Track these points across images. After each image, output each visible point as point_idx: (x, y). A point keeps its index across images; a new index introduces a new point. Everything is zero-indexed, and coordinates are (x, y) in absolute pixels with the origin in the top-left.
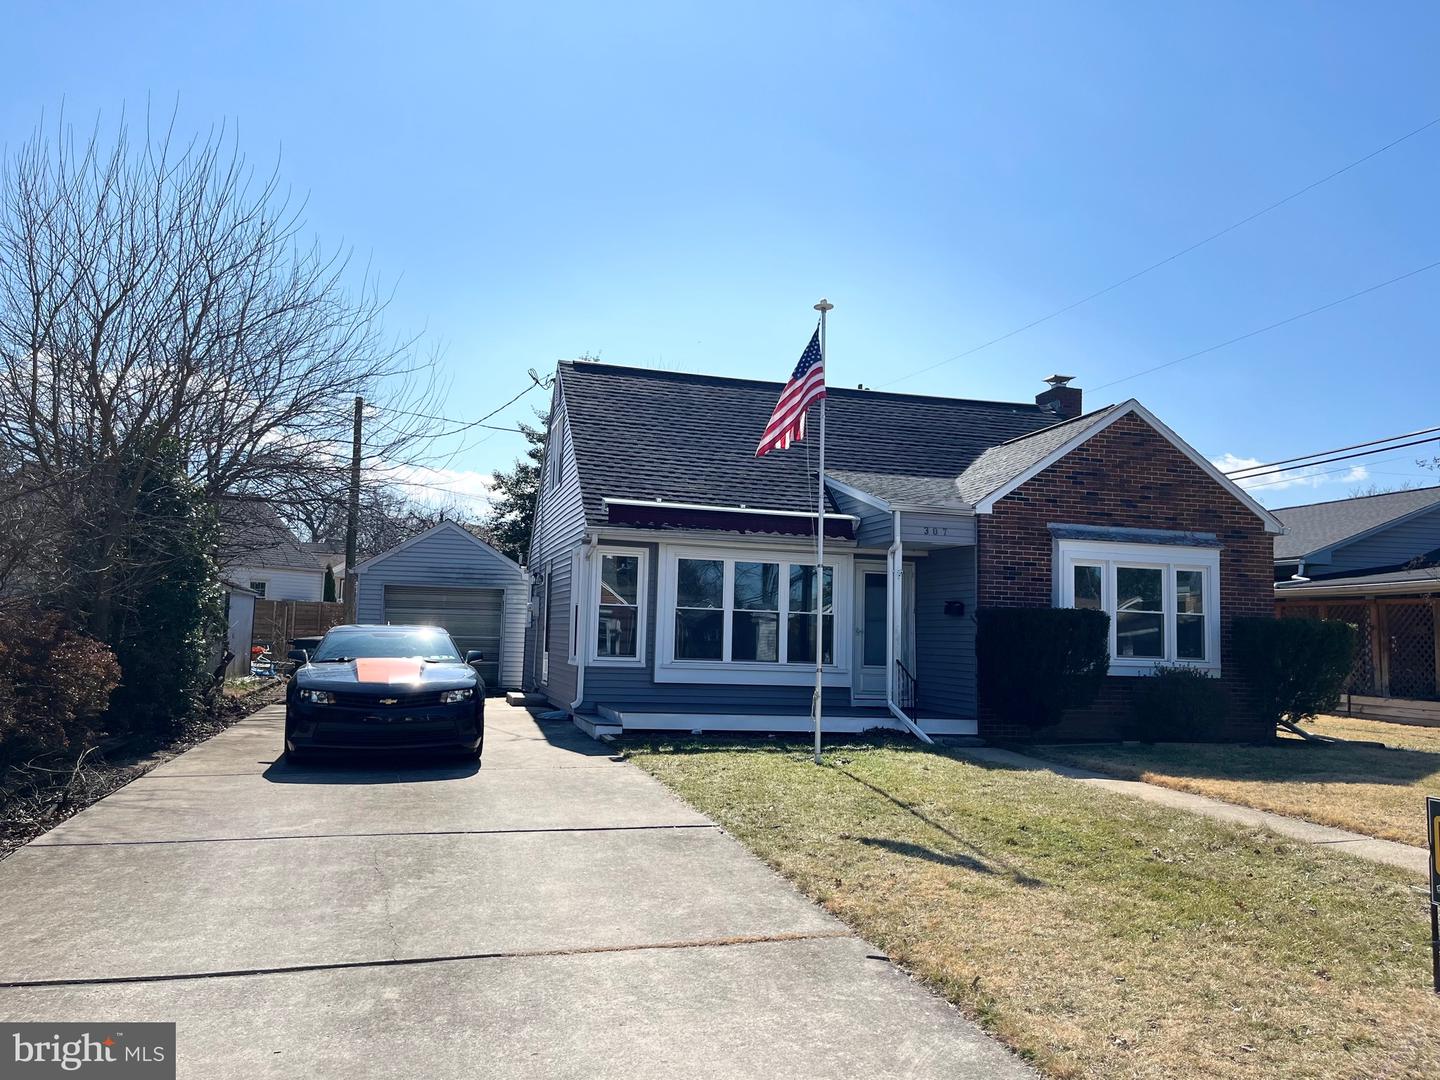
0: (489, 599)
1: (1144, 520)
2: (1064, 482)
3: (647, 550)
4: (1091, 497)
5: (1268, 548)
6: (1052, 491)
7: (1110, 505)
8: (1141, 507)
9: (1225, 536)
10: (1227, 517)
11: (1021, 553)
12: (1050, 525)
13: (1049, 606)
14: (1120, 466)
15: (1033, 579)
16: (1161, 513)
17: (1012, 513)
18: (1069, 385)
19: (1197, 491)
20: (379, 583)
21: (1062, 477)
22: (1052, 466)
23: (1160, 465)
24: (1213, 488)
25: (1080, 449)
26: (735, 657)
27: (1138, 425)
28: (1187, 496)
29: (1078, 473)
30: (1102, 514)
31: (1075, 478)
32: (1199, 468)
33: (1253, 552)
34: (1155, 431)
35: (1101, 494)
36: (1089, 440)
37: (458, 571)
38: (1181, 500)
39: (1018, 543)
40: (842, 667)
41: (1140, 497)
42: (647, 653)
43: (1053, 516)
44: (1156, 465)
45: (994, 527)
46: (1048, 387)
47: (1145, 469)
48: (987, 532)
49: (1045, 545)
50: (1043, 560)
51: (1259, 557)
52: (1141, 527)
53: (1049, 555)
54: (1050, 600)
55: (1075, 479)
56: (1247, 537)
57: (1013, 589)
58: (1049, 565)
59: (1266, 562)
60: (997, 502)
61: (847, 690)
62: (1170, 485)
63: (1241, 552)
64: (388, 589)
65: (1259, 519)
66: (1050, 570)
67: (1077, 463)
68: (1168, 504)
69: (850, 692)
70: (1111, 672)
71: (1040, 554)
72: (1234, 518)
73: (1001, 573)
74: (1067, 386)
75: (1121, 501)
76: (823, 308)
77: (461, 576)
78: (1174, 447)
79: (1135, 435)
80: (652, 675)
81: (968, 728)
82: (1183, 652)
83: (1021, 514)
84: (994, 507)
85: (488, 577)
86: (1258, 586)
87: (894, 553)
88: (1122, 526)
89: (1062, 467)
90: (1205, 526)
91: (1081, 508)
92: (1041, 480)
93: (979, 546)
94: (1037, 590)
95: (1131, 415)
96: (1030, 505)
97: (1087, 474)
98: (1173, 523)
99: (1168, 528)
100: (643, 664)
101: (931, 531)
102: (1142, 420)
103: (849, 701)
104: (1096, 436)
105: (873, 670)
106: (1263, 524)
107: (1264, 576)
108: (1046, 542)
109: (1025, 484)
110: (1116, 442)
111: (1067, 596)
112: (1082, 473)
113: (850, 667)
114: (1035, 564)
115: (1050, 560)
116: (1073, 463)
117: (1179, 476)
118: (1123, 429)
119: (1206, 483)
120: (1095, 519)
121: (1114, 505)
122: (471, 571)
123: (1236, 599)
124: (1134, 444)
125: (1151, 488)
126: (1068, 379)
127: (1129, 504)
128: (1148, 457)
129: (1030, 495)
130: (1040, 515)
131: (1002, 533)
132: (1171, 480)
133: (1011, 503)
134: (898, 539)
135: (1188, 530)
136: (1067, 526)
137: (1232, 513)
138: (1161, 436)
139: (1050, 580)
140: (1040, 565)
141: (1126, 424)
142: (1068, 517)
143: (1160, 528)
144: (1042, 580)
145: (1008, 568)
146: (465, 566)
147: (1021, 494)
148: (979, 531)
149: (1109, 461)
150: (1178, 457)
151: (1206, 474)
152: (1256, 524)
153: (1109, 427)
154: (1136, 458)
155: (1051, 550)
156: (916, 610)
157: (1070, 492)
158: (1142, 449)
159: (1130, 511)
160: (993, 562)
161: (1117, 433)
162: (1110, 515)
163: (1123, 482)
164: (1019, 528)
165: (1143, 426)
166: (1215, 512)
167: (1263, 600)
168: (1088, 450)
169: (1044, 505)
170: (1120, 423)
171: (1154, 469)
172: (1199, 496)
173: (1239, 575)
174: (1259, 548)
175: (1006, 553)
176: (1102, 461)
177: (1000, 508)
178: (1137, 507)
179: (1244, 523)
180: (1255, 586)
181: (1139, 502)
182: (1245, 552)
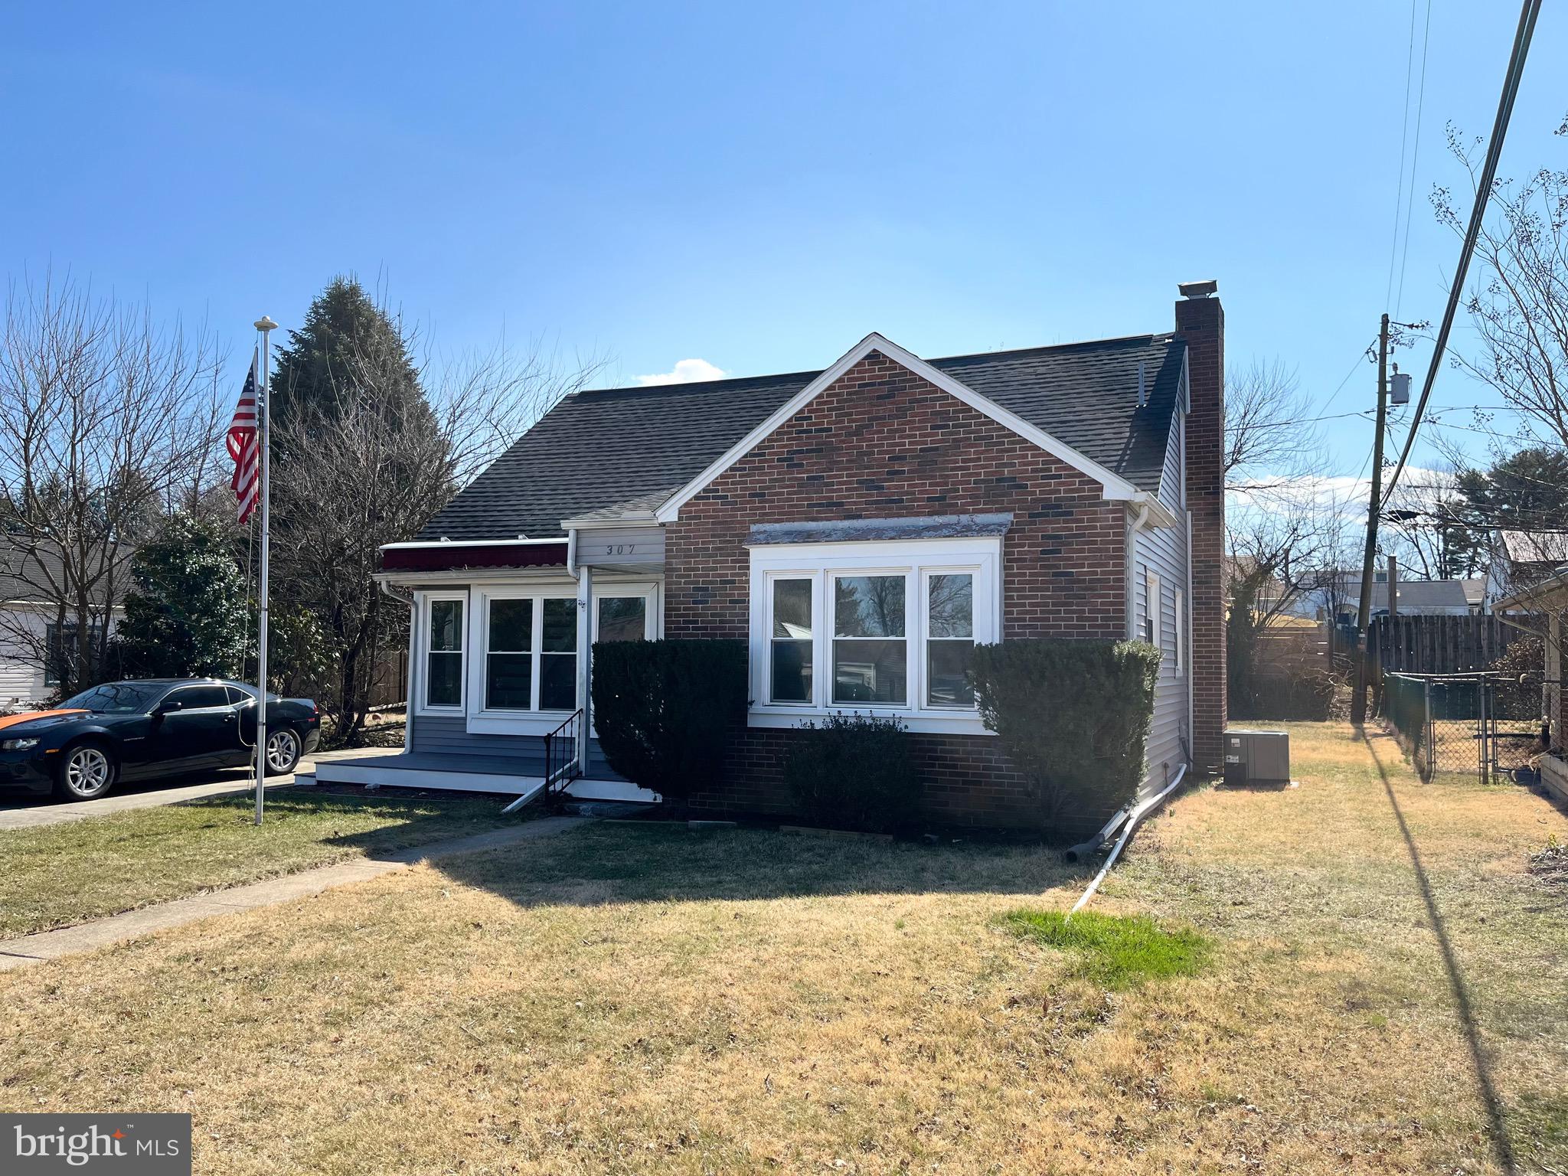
1: (892, 506)
2: (775, 467)
3: (465, 593)
4: (814, 483)
5: (1112, 527)
6: (759, 482)
7: (841, 490)
8: (889, 488)
10: (1033, 486)
11: (715, 569)
12: (753, 528)
14: (858, 432)
15: (731, 602)
16: (921, 492)
17: (704, 517)
19: (982, 452)
21: (771, 460)
23: (920, 421)
24: (1013, 443)
25: (797, 418)
26: (544, 704)
27: (887, 369)
28: (964, 461)
29: (796, 452)
30: (829, 505)
31: (792, 459)
33: (1082, 535)
34: (912, 373)
35: (829, 477)
38: (952, 469)
39: (710, 556)
41: (888, 473)
43: (759, 515)
44: (914, 422)
45: (682, 538)
47: (896, 431)
51: (1095, 542)
52: (887, 516)
54: (749, 628)
55: (791, 461)
56: (1071, 513)
59: (1107, 550)
60: (684, 505)
62: (937, 449)
63: (1059, 537)
65: (1092, 482)
67: (793, 439)
68: (933, 477)
71: (734, 568)
72: (1050, 485)
73: (691, 595)
75: (858, 482)
78: (944, 391)
79: (880, 384)
80: (466, 725)
82: (935, 689)
83: (716, 517)
84: (680, 512)
86: (1092, 589)
88: (859, 517)
90: (992, 503)
91: (798, 499)
93: (667, 564)
95: (874, 357)
96: (729, 503)
97: (808, 451)
98: (941, 504)
99: (930, 514)
100: (462, 714)
101: (614, 550)
102: (892, 361)
106: (1100, 488)
109: (722, 476)
110: (852, 400)
112: (800, 452)
114: (734, 582)
117: (951, 433)
119: (998, 437)
120: (818, 512)
121: (847, 490)
124: (879, 397)
125: (904, 458)
127: (871, 485)
128: (901, 413)
129: (729, 490)
130: (742, 516)
131: (692, 544)
132: (938, 441)
133: (704, 504)
135: (967, 512)
136: (777, 526)
137: (1043, 478)
141: (866, 371)
143: (918, 514)
145: (702, 589)
147: (717, 491)
148: (668, 545)
149: (841, 429)
150: (950, 405)
151: (997, 423)
152: (1090, 490)
153: (840, 380)
154: (880, 418)
155: (747, 561)
157: (783, 480)
158: (892, 403)
159: (872, 495)
161: (854, 386)
162: (841, 504)
163: (861, 454)
164: (713, 536)
165: (895, 369)
166: (1014, 479)
167: (1099, 611)
168: (810, 418)
169: (748, 502)
170: (859, 372)
171: (911, 429)
172: (986, 459)
173: (1055, 574)
174: (1095, 527)
175: (698, 569)
176: (830, 430)
177: (691, 512)
178: (882, 488)
179: (1066, 491)
180: (1086, 589)
181: (886, 480)
182: (1067, 537)
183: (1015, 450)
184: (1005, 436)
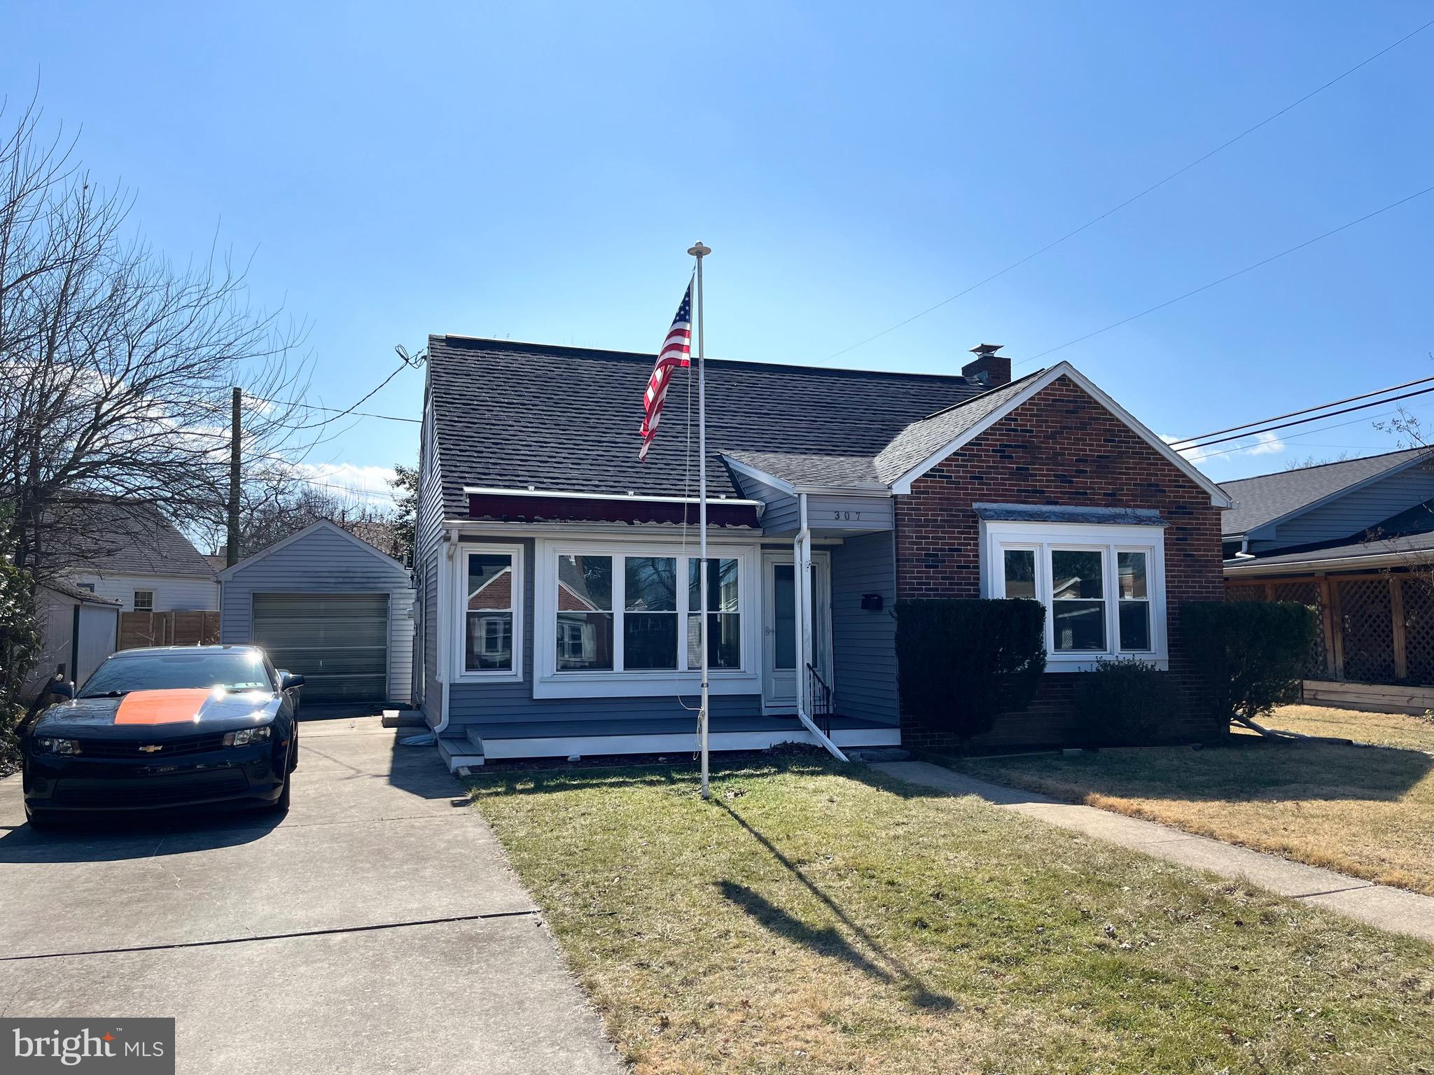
0: (374, 605)
1: (1079, 497)
2: (990, 456)
3: (521, 547)
4: (1022, 473)
5: (1215, 525)
6: (978, 467)
7: (1042, 481)
8: (1077, 482)
9: (1169, 513)
10: (1170, 491)
11: (944, 538)
12: (975, 505)
13: (978, 596)
14: (1053, 436)
15: (958, 567)
16: (1100, 488)
17: (933, 493)
18: (997, 354)
19: (1138, 463)
20: (246, 590)
21: (988, 450)
22: (977, 438)
23: (1096, 435)
24: (1157, 459)
25: (1008, 418)
26: (628, 665)
27: (1071, 391)
28: (1126, 468)
29: (1007, 446)
30: (1033, 492)
31: (1004, 451)
32: (1139, 438)
33: (1199, 529)
34: (1090, 397)
35: (1033, 469)
36: (1017, 409)
37: (336, 575)
38: (1120, 473)
39: (939, 527)
40: (750, 672)
41: (1076, 471)
42: (525, 665)
43: (980, 495)
44: (1092, 434)
45: (913, 509)
46: (975, 357)
47: (1080, 439)
48: (906, 514)
49: (970, 527)
50: (970, 544)
51: (1206, 534)
52: (1077, 505)
53: (976, 539)
54: (978, 590)
55: (1003, 453)
56: (1192, 513)
57: (937, 578)
58: (977, 551)
59: (1213, 540)
60: (915, 481)
61: (757, 698)
62: (1108, 457)
63: (1185, 529)
64: (257, 597)
65: (1205, 492)
66: (977, 556)
67: (1003, 435)
68: (1107, 478)
69: (760, 701)
70: (1048, 669)
71: (965, 538)
72: (1178, 492)
73: (923, 561)
74: (995, 356)
75: (1055, 476)
76: (699, 252)
77: (341, 580)
78: (1111, 414)
79: (1068, 401)
80: (531, 690)
81: (890, 738)
82: (1125, 645)
83: (944, 493)
84: (912, 486)
85: (371, 580)
86: (1207, 566)
87: (801, 542)
88: (1056, 503)
89: (988, 439)
90: (1147, 501)
91: (1011, 485)
92: (965, 455)
93: (897, 531)
94: (964, 578)
95: (1063, 380)
96: (953, 483)
97: (1016, 447)
98: (1112, 499)
99: (1106, 506)
100: (520, 678)
101: (842, 516)
102: (1076, 386)
103: (760, 709)
104: (1024, 404)
105: (784, 673)
106: (1209, 498)
107: (1212, 556)
108: (972, 524)
109: (947, 459)
110: (1047, 411)
111: (997, 586)
112: (1010, 446)
113: (760, 672)
114: (959, 550)
115: (977, 545)
116: (1000, 435)
117: (1117, 447)
118: (1055, 395)
119: (1147, 453)
120: (1026, 497)
121: (1047, 481)
122: (351, 575)
123: (1183, 582)
124: (1067, 412)
125: (1086, 461)
126: (996, 348)
127: (1063, 479)
128: (1083, 427)
129: (953, 472)
130: (964, 494)
131: (923, 515)
132: (1109, 452)
133: (931, 482)
134: (804, 525)
135: (1129, 506)
136: (994, 506)
137: (1176, 486)
138: (1096, 402)
139: (977, 567)
140: (966, 550)
141: (1057, 390)
142: (995, 495)
143: (1098, 505)
144: (969, 567)
145: (931, 555)
146: (343, 569)
147: (943, 471)
148: (896, 514)
149: (1041, 432)
150: (1115, 425)
151: (1147, 444)
152: (1203, 498)
153: (1039, 393)
154: (1071, 428)
155: (977, 533)
156: (832, 606)
157: (997, 468)
158: (1078, 418)
159: (1065, 487)
160: (913, 549)
161: (1048, 400)
162: (1043, 492)
163: (1056, 454)
164: (941, 510)
165: (1077, 391)
166: (1157, 485)
167: (1211, 582)
168: (1016, 420)
169: (969, 483)
170: (1052, 389)
171: (1090, 440)
172: (1140, 469)
173: (1185, 555)
174: (1206, 524)
175: (928, 538)
176: (1032, 431)
177: (920, 487)
178: (1072, 482)
179: (1189, 498)
180: (1202, 566)
181: (1075, 477)
182: (1190, 529)
183: (1157, 464)
184: (1151, 454)
